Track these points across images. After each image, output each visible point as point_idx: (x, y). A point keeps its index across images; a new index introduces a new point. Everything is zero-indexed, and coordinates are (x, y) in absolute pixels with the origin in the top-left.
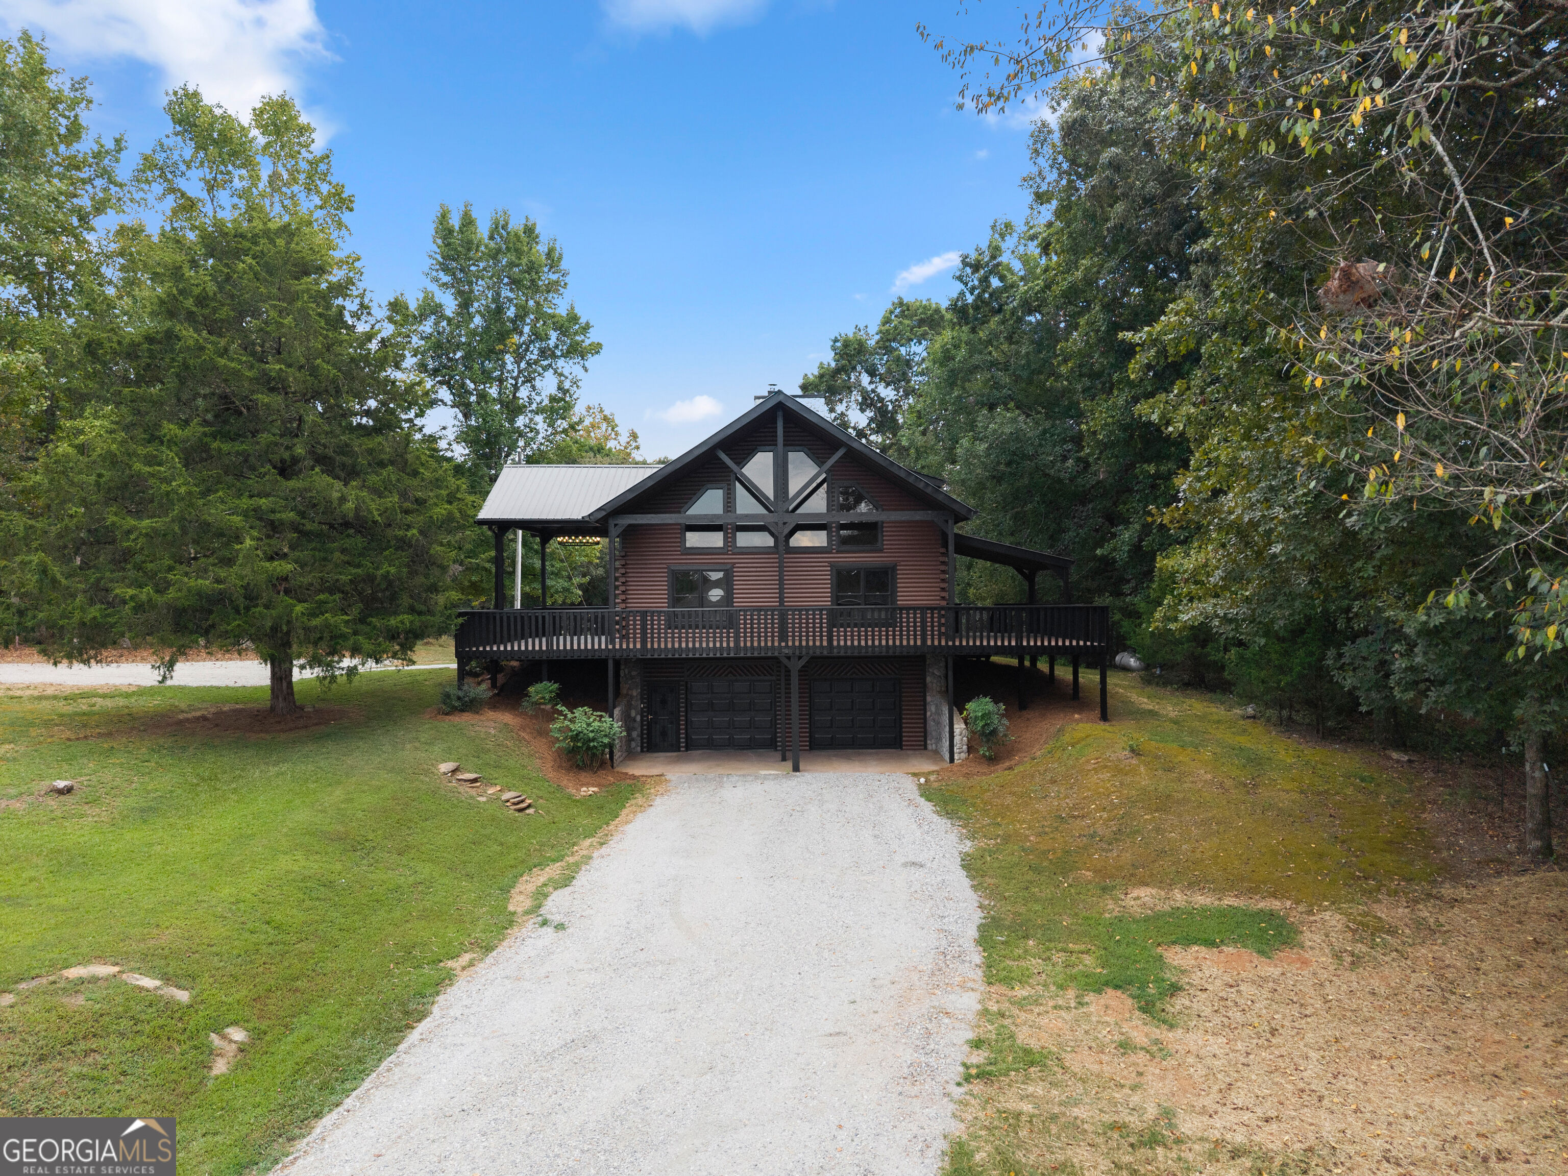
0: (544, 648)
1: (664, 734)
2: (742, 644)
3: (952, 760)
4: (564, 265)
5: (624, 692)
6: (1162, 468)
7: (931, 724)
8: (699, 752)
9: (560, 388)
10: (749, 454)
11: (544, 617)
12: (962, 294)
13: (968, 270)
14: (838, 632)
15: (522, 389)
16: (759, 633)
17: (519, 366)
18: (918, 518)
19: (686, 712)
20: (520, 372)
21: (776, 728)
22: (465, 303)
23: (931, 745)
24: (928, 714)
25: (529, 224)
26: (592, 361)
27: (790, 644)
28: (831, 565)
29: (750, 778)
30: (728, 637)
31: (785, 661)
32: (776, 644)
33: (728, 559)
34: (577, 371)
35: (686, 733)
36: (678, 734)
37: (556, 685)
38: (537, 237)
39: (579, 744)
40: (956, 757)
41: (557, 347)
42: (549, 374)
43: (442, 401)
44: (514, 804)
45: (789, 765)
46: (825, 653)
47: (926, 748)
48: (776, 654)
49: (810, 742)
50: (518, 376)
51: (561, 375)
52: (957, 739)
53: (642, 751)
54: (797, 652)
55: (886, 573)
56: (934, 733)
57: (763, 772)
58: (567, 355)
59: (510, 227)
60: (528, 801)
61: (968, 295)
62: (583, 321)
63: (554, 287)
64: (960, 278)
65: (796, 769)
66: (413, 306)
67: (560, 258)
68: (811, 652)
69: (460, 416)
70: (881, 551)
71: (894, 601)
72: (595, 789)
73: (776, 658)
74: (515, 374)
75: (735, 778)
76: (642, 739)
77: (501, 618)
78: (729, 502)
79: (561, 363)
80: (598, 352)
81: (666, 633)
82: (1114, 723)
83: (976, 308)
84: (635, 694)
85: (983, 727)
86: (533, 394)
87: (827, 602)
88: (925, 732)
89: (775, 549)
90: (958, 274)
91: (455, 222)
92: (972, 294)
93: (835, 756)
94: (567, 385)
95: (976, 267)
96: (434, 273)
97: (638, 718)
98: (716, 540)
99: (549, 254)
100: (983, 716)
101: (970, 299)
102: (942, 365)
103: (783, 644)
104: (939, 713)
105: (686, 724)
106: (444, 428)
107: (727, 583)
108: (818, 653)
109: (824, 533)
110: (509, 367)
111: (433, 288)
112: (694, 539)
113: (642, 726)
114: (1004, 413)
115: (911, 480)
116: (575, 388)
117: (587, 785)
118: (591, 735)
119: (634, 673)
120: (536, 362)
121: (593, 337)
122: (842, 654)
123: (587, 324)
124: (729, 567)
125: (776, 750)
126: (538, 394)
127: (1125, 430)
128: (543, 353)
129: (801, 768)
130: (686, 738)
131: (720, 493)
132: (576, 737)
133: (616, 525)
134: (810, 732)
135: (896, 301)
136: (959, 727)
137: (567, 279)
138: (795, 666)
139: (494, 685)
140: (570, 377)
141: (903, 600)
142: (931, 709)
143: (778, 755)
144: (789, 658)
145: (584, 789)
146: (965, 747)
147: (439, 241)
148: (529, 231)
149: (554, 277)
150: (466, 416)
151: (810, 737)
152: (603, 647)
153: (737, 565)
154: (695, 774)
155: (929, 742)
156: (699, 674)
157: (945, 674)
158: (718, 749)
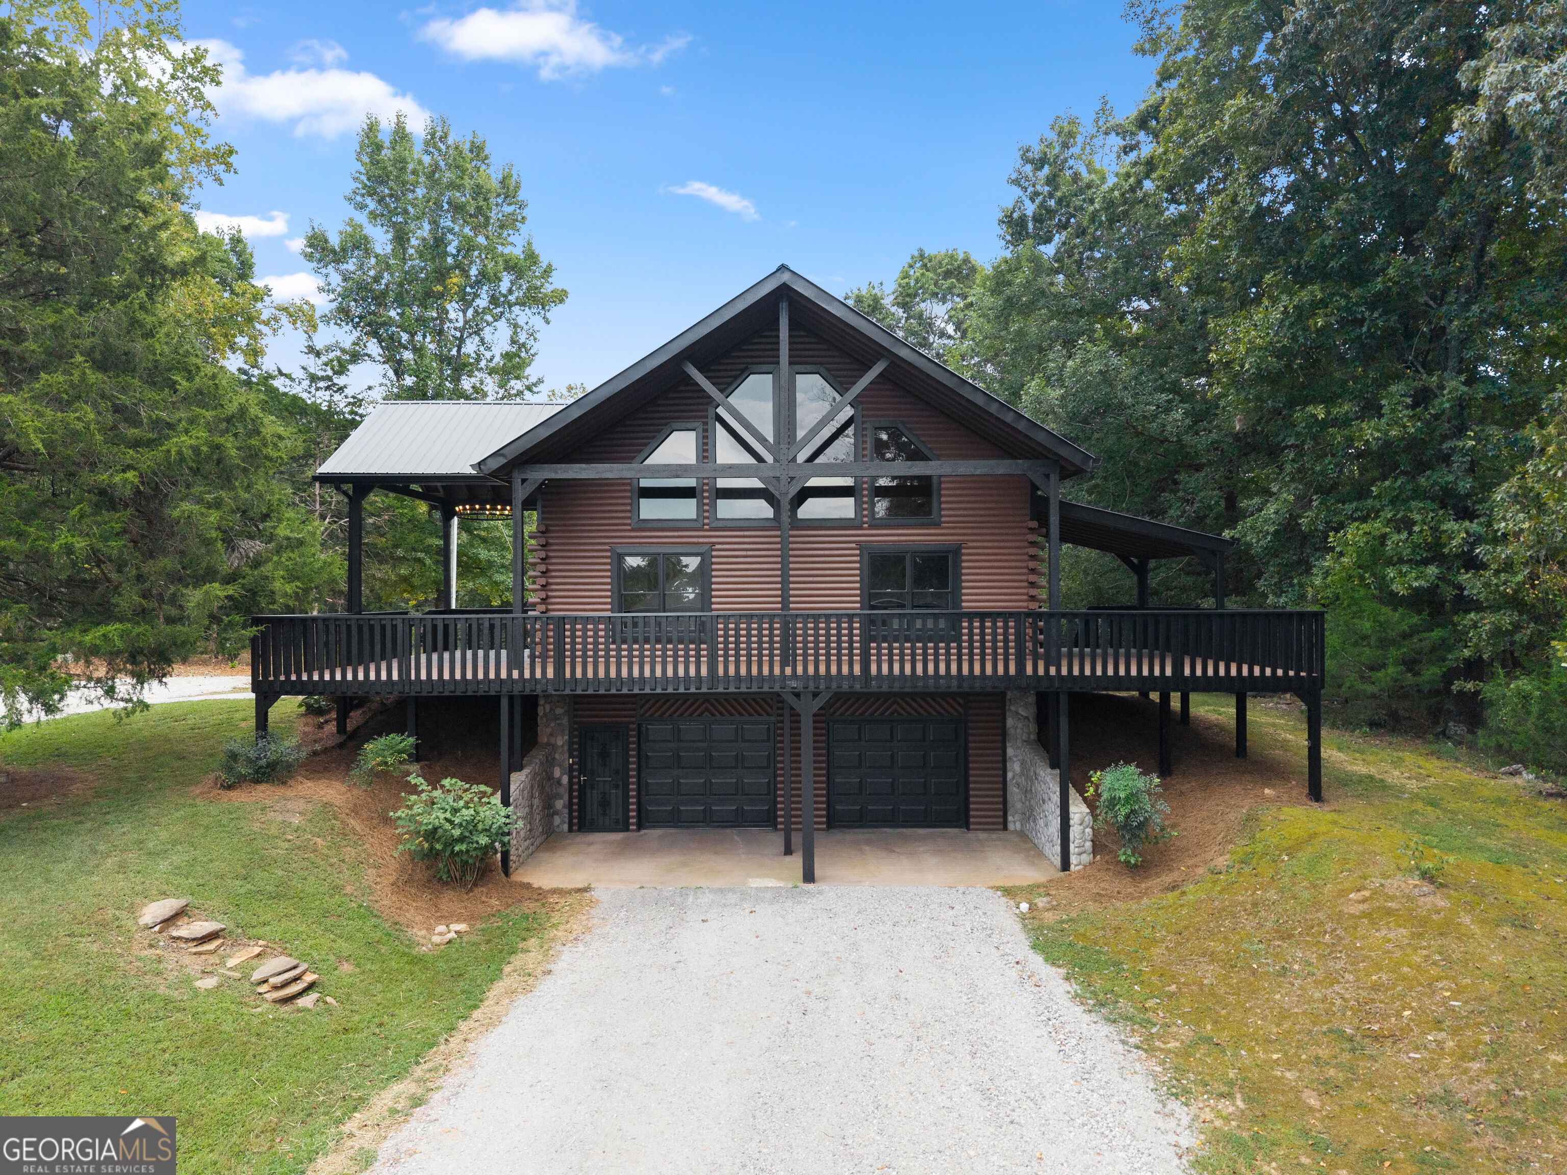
0: (395, 676)
1: (605, 804)
2: (721, 671)
3: (1065, 865)
4: (522, 195)
5: (543, 739)
6: (1335, 411)
7: (1014, 793)
8: (658, 832)
9: (513, 342)
10: (736, 377)
11: (394, 627)
12: (1019, 201)
13: (1028, 168)
14: (879, 648)
15: (468, 341)
16: (749, 649)
17: (465, 316)
18: (1001, 471)
19: (639, 770)
20: (466, 322)
21: (776, 796)
22: (401, 239)
23: (1014, 823)
24: (1010, 775)
25: (478, 141)
26: (555, 312)
27: (800, 670)
28: (861, 546)
29: (732, 898)
30: (698, 657)
31: (791, 700)
32: (777, 671)
33: (705, 538)
34: (537, 322)
35: (639, 804)
36: (626, 803)
37: (412, 740)
38: (486, 158)
39: (438, 847)
40: (1074, 860)
41: (510, 291)
42: (502, 324)
43: (369, 356)
44: (276, 988)
45: (796, 862)
46: (858, 687)
47: (1005, 828)
48: (777, 688)
49: (828, 817)
50: (464, 328)
51: (516, 326)
52: (1075, 831)
53: (570, 830)
54: (812, 685)
55: (946, 558)
56: (1019, 805)
57: (756, 883)
58: (521, 303)
59: (450, 141)
60: (309, 978)
61: (1028, 203)
62: (544, 261)
63: (510, 223)
64: (1016, 182)
65: (809, 877)
66: (335, 241)
67: (518, 187)
68: (834, 685)
69: (391, 374)
70: (937, 525)
71: (957, 602)
72: (462, 927)
73: (778, 694)
74: (460, 324)
75: (706, 898)
76: (570, 813)
77: (360, 628)
78: (706, 449)
79: (516, 309)
80: (562, 301)
81: (607, 650)
82: (1335, 805)
83: (1037, 219)
84: (560, 742)
85: (1127, 817)
86: (482, 349)
87: (852, 602)
88: (1005, 802)
89: (775, 523)
90: (1014, 176)
91: (385, 137)
92: (1033, 201)
93: (868, 842)
94: (522, 337)
95: (1039, 164)
96: (359, 198)
97: (565, 780)
98: (686, 509)
99: (503, 182)
100: (1127, 799)
101: (1030, 209)
102: (993, 292)
103: (788, 671)
104: (1030, 777)
105: (639, 790)
106: (370, 388)
107: (703, 576)
108: (845, 687)
109: (851, 500)
110: (452, 315)
111: (361, 218)
112: (650, 509)
113: (571, 790)
114: (1089, 345)
115: (993, 409)
116: (532, 342)
117: (448, 918)
118: (457, 833)
119: (559, 711)
120: (486, 311)
121: (556, 282)
122: (885, 688)
123: (550, 266)
124: (705, 548)
125: (776, 829)
126: (488, 349)
127: (1279, 358)
128: (494, 300)
129: (818, 872)
130: (639, 810)
131: (691, 435)
132: (432, 834)
133: (524, 481)
134: (828, 802)
135: (916, 254)
136: (1078, 810)
137: (525, 212)
138: (808, 709)
139: (341, 729)
140: (526, 327)
141: (970, 601)
142: (1014, 768)
143: (777, 840)
144: (797, 695)
145: (441, 928)
146: (1088, 845)
147: (366, 159)
148: (477, 150)
149: (508, 209)
150: (398, 373)
151: (828, 809)
152: (504, 675)
153: (718, 547)
154: (642, 887)
155: (1010, 818)
156: (659, 713)
157: (1038, 715)
158: (687, 827)
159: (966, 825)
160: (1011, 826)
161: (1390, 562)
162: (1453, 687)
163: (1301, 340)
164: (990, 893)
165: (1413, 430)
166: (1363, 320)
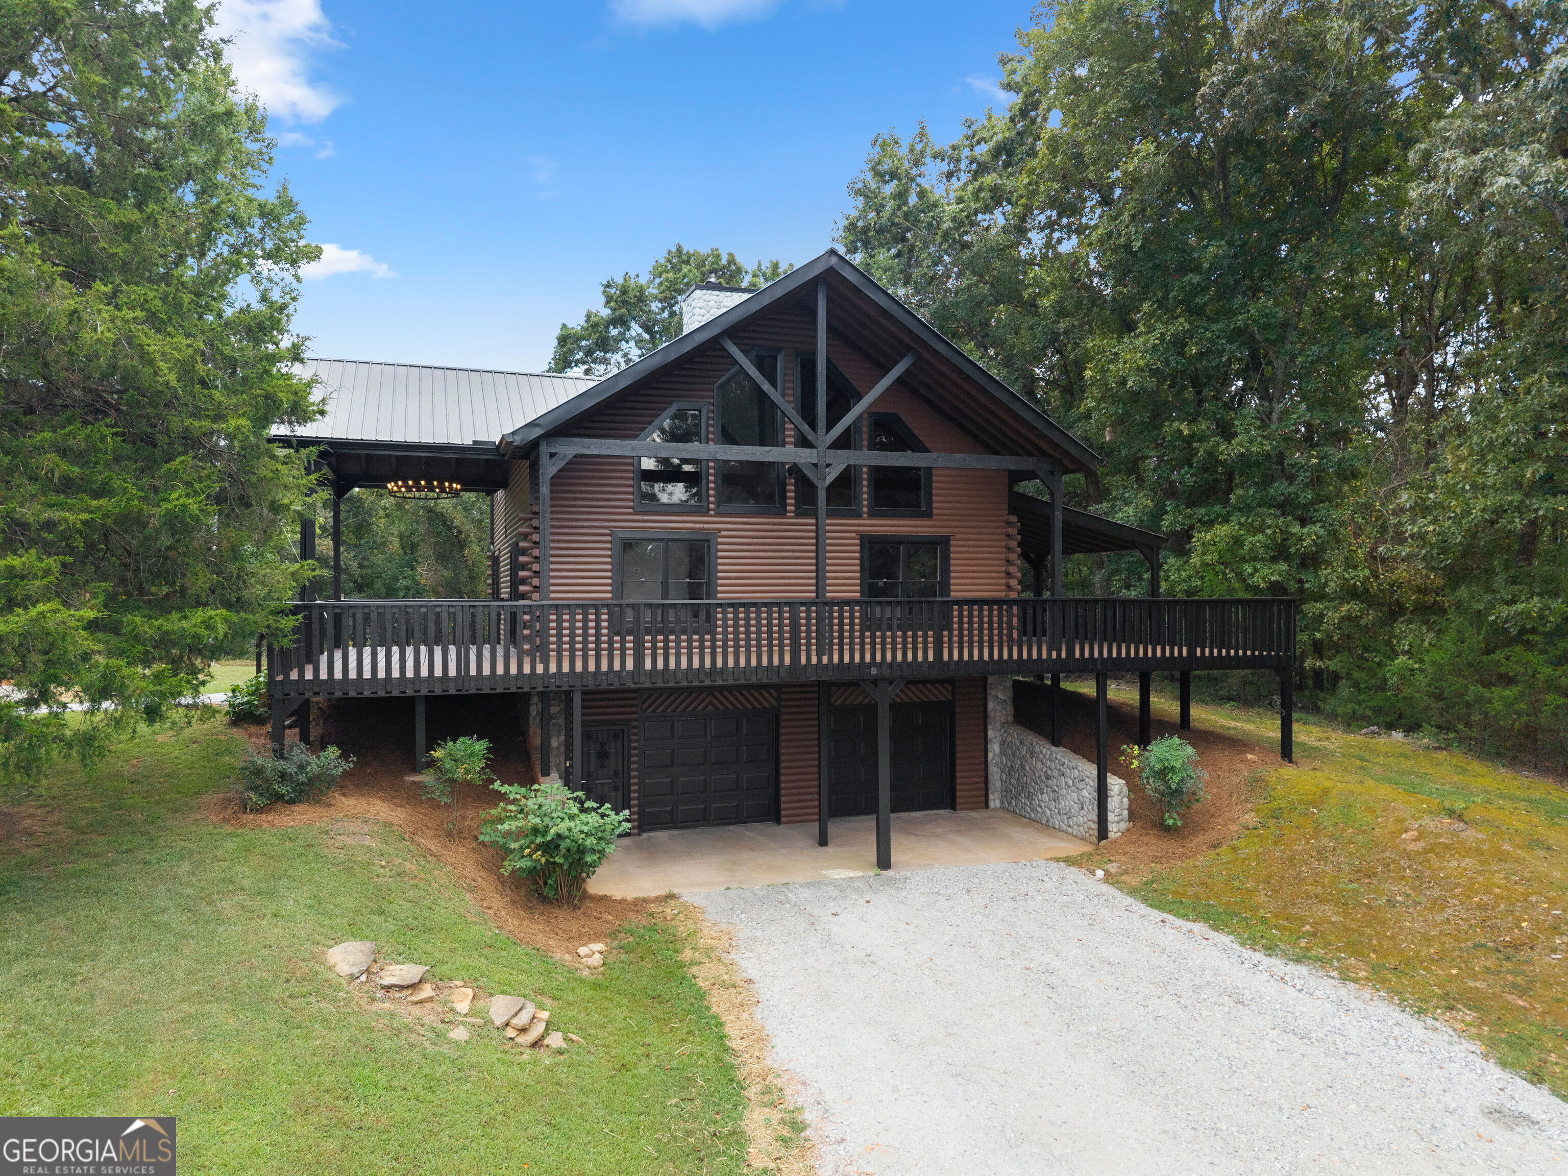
7: (994, 772)
19: (640, 770)
21: (779, 789)
23: (994, 801)
24: (990, 756)
28: (861, 535)
33: (709, 523)
35: (640, 806)
36: (628, 806)
37: (485, 744)
40: (1111, 828)
44: (524, 1030)
55: (935, 550)
57: (832, 874)
60: (543, 1015)
65: (885, 863)
70: (928, 515)
71: (946, 590)
72: (600, 946)
78: (712, 431)
87: (853, 592)
88: (986, 782)
105: (639, 791)
124: (710, 535)
125: (780, 823)
130: (640, 813)
133: (552, 455)
136: (1115, 784)
142: (995, 748)
145: (584, 950)
146: (1126, 812)
153: (723, 533)
154: (728, 889)
155: (991, 797)
156: (661, 709)
157: (1014, 697)
158: (694, 827)
159: (952, 805)
160: (992, 804)
161: (1243, 560)
162: (1306, 665)
163: (1173, 364)
164: (1054, 865)
165: (1269, 448)
166: (1224, 350)
